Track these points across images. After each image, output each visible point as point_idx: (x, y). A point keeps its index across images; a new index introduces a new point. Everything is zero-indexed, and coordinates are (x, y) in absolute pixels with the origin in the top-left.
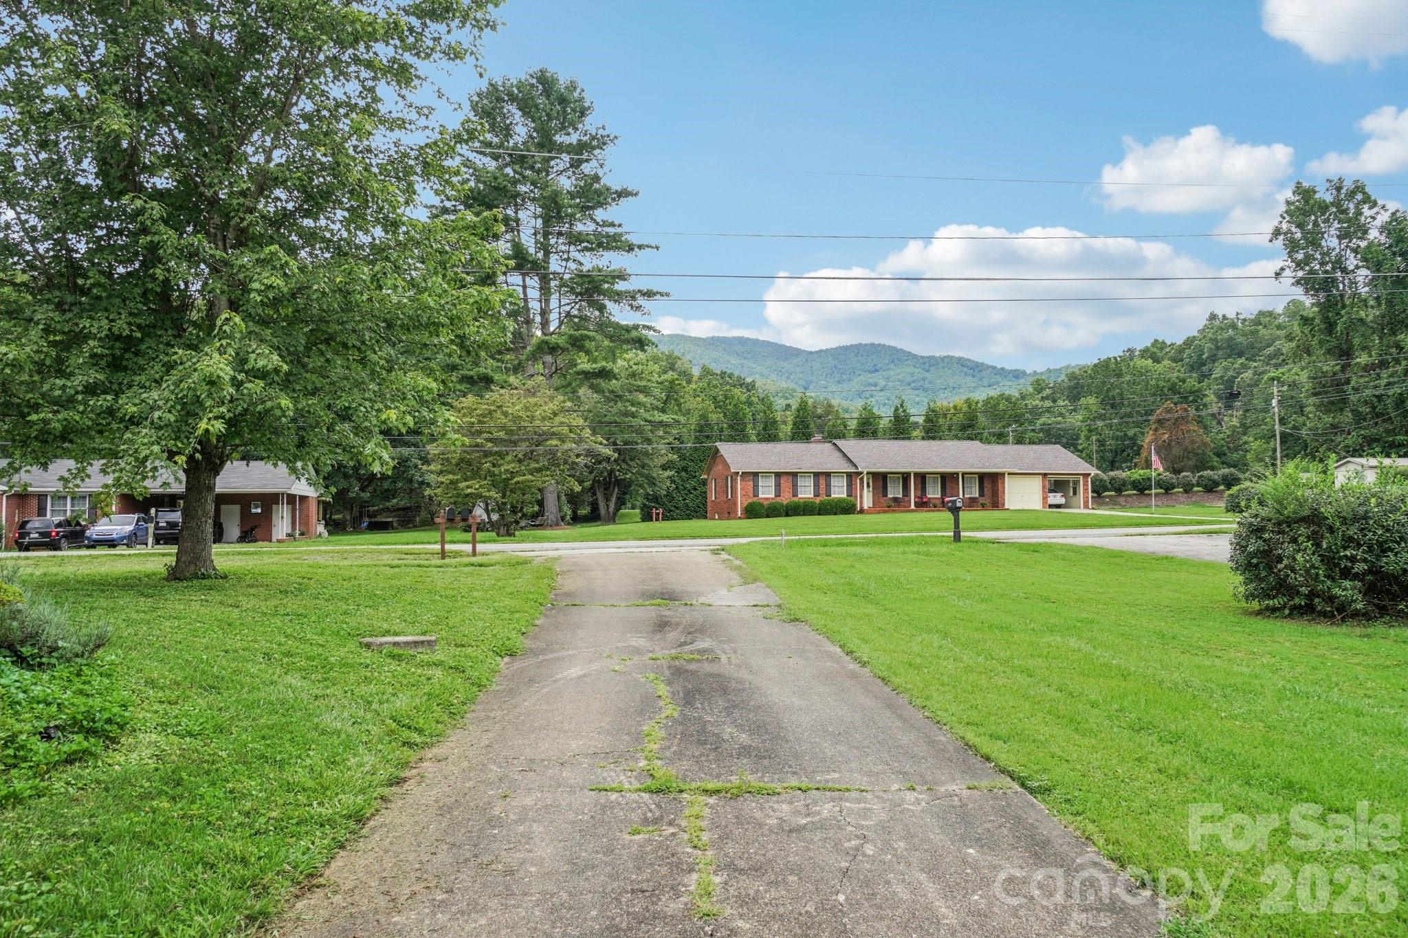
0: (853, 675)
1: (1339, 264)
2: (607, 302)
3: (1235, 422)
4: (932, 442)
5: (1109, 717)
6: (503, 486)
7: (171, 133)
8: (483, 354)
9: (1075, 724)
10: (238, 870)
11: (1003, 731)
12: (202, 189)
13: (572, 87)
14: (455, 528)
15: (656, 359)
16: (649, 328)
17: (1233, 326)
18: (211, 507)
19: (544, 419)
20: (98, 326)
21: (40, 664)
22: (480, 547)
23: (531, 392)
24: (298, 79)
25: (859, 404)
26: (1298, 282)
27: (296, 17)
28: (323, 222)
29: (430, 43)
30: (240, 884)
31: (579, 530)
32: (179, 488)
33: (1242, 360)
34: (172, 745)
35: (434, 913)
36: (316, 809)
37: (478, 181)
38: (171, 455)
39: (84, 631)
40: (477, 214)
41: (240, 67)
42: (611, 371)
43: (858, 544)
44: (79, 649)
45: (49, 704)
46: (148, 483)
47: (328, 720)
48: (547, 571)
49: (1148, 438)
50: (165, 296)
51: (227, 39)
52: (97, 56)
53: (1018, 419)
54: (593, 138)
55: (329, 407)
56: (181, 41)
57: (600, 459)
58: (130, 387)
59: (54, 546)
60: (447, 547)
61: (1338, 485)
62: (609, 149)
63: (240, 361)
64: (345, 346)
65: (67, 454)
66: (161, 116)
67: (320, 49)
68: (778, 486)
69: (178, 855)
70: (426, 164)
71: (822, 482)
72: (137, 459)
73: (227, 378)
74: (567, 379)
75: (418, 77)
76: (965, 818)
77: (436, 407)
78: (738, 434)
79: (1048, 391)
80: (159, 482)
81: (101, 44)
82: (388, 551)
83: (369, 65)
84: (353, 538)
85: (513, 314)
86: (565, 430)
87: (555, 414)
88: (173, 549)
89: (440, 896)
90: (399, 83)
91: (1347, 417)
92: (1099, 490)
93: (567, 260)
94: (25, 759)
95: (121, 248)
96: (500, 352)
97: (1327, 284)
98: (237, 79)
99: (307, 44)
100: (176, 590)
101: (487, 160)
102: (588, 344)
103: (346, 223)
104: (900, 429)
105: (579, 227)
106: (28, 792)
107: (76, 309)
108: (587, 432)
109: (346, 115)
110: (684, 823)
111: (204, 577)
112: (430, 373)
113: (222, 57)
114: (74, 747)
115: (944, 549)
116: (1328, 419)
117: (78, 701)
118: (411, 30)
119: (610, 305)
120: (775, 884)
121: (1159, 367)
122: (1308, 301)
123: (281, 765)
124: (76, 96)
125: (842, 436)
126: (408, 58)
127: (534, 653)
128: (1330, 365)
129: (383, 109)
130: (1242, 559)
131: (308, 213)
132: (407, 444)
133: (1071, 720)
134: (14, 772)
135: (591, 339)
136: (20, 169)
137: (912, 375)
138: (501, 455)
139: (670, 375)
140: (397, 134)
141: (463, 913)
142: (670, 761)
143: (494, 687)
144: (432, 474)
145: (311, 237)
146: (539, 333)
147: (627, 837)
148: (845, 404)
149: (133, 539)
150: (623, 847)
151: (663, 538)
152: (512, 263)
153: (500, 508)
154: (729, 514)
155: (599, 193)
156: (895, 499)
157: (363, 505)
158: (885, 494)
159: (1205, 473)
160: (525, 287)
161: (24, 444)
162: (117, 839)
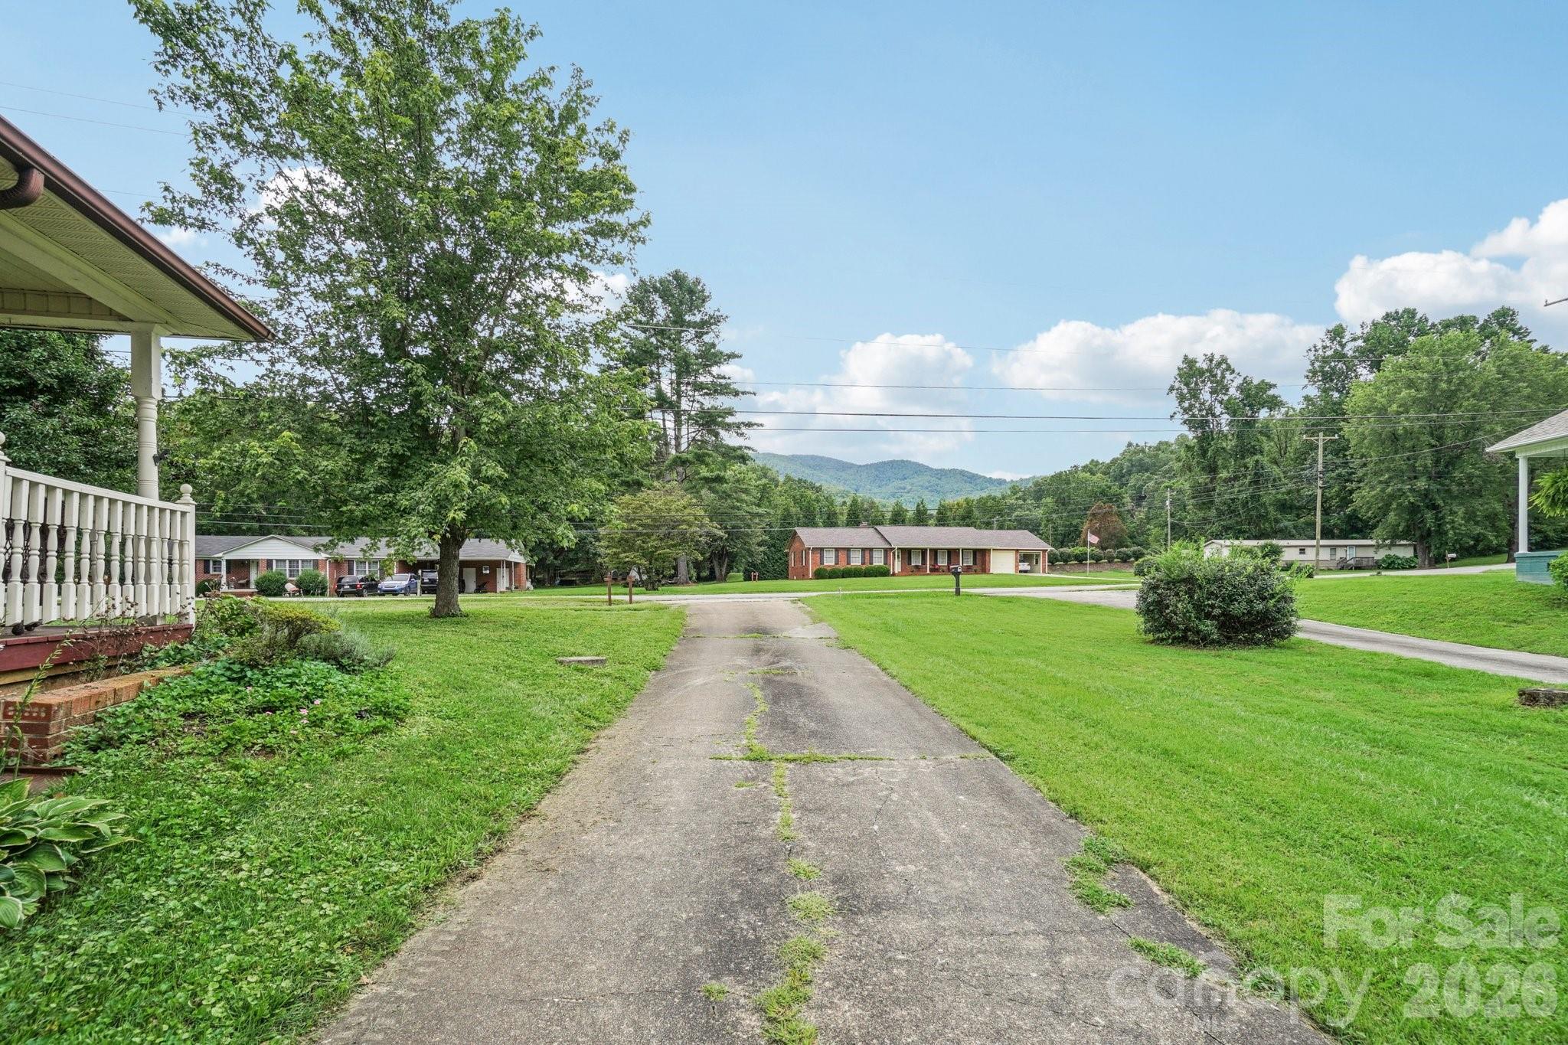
0: (886, 684)
1: (1210, 411)
2: (720, 431)
3: (1142, 515)
4: (942, 528)
5: (1054, 711)
6: (650, 556)
7: (428, 318)
8: (636, 466)
9: (1032, 716)
10: (483, 804)
11: (985, 720)
12: (449, 356)
13: (697, 282)
14: (618, 585)
15: (754, 470)
16: (749, 448)
17: (1143, 451)
18: (457, 570)
19: (677, 511)
20: (383, 448)
21: (354, 670)
22: (635, 598)
23: (669, 492)
24: (511, 279)
25: (893, 501)
26: (1185, 422)
27: (510, 237)
28: (527, 376)
29: (600, 253)
30: (485, 813)
31: (701, 586)
32: (436, 556)
33: (1148, 474)
34: (438, 725)
35: (609, 835)
36: (531, 768)
37: (632, 346)
38: (431, 534)
39: (380, 650)
40: (632, 370)
41: (474, 272)
42: (723, 478)
43: (891, 597)
44: (377, 661)
45: (360, 696)
46: (416, 553)
47: (536, 710)
48: (680, 614)
49: (1086, 526)
50: (424, 428)
51: (465, 253)
52: (381, 267)
53: (1000, 513)
54: (711, 317)
55: (533, 502)
56: (435, 256)
57: (715, 538)
58: (403, 488)
59: (359, 594)
60: (613, 597)
61: (1205, 558)
62: (722, 326)
63: (476, 472)
64: (543, 461)
65: (364, 534)
66: (421, 306)
67: (526, 258)
68: (837, 557)
69: (445, 793)
70: (597, 336)
71: (867, 554)
72: (409, 537)
73: (466, 483)
74: (693, 485)
75: (592, 276)
76: (958, 777)
77: (604, 502)
78: (810, 522)
79: (1020, 494)
80: (423, 552)
81: (384, 259)
82: (574, 600)
83: (559, 268)
84: (550, 591)
85: (656, 439)
86: (692, 518)
87: (685, 508)
88: (434, 597)
89: (613, 824)
90: (579, 280)
91: (1213, 512)
92: (1053, 560)
93: (693, 401)
94: (348, 730)
95: (397, 395)
96: (647, 465)
97: (1203, 424)
98: (472, 280)
99: (517, 255)
100: (436, 624)
101: (638, 333)
102: (709, 460)
103: (543, 377)
104: (921, 518)
105: (702, 379)
106: (351, 751)
107: (368, 437)
108: (706, 520)
109: (543, 303)
110: (772, 780)
111: (454, 615)
112: (600, 479)
113: (461, 265)
114: (378, 724)
115: (949, 600)
116: (1201, 514)
117: (379, 694)
118: (587, 244)
119: (722, 433)
120: (833, 819)
121: (1095, 478)
122: (1191, 435)
123: (508, 739)
124: (369, 295)
125: (881, 523)
126: (585, 263)
127: (671, 668)
128: (1203, 478)
129: (568, 298)
130: (1143, 606)
131: (517, 371)
132: (585, 528)
133: (1030, 713)
134: (342, 738)
135: (710, 456)
136: (333, 344)
137: (929, 482)
138: (649, 535)
139: (764, 481)
140: (578, 315)
141: (627, 835)
142: (763, 740)
143: (645, 691)
144: (601, 548)
145: (520, 386)
146: (673, 452)
147: (735, 789)
148: (884, 501)
149: (408, 590)
150: (732, 795)
151: (758, 592)
152: (655, 404)
153: (648, 572)
154: (803, 576)
155: (715, 355)
156: (917, 567)
157: (556, 568)
158: (910, 563)
159: (1122, 550)
160: (664, 420)
161: (338, 528)
162: (407, 782)
